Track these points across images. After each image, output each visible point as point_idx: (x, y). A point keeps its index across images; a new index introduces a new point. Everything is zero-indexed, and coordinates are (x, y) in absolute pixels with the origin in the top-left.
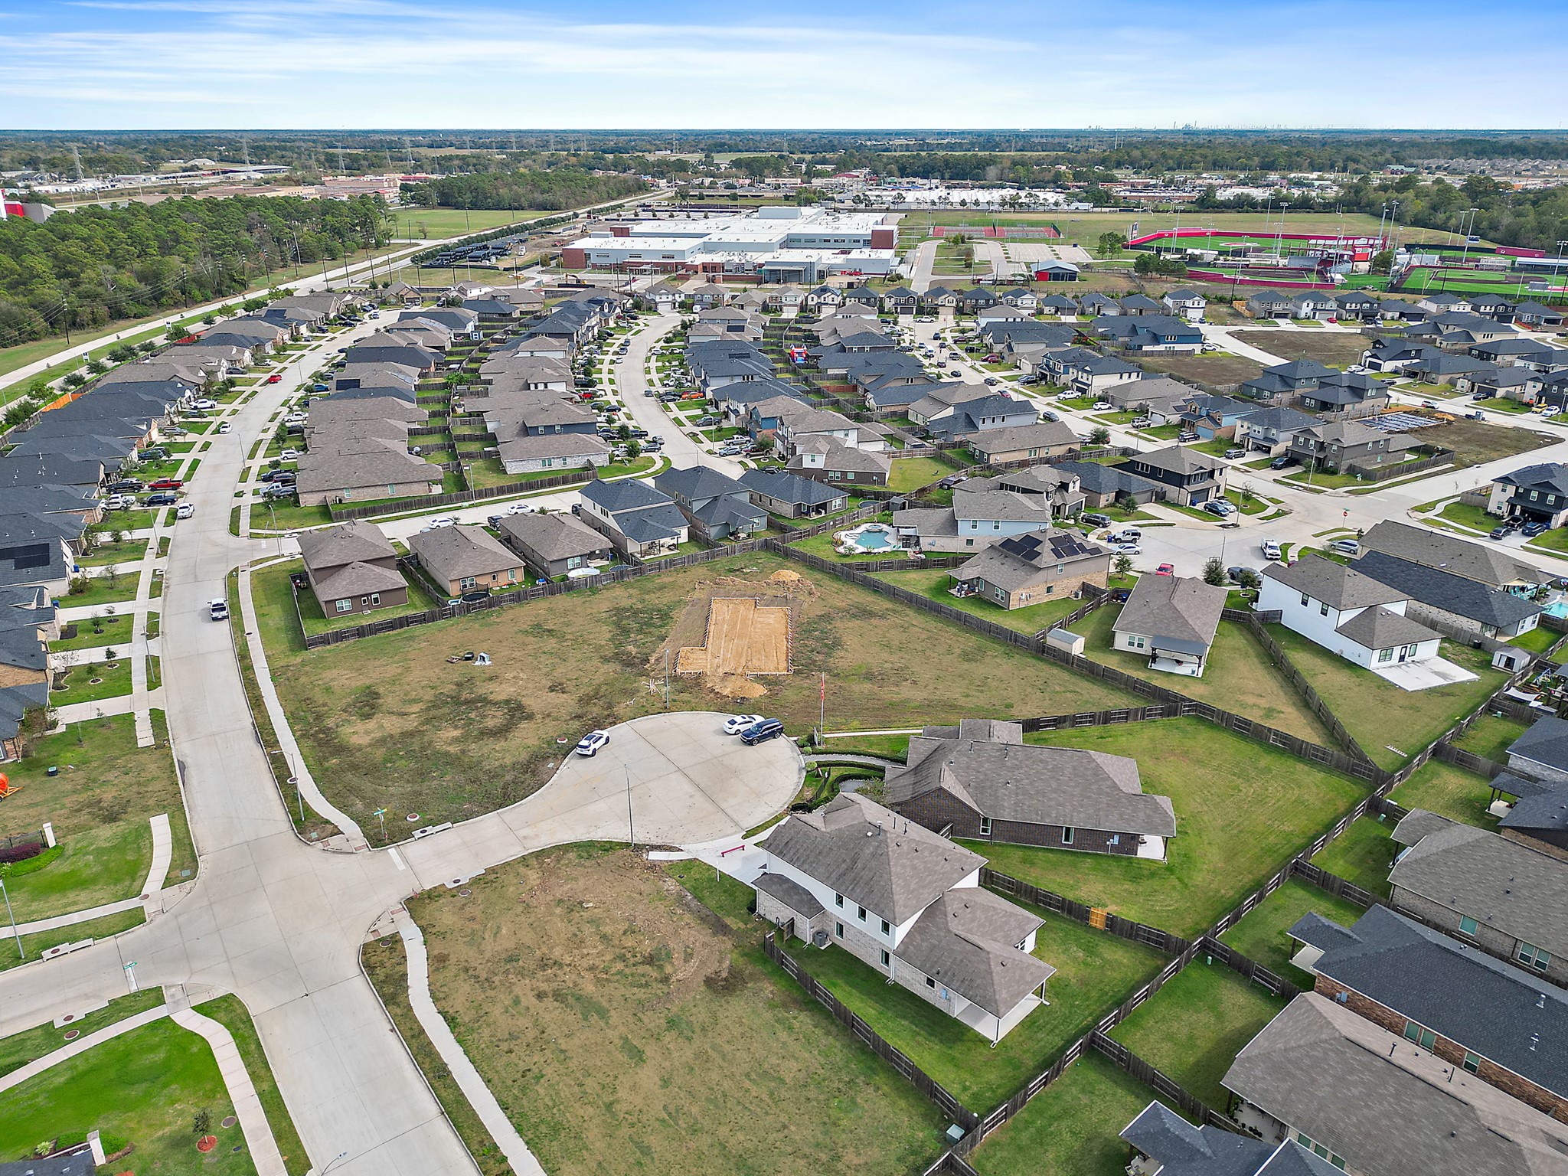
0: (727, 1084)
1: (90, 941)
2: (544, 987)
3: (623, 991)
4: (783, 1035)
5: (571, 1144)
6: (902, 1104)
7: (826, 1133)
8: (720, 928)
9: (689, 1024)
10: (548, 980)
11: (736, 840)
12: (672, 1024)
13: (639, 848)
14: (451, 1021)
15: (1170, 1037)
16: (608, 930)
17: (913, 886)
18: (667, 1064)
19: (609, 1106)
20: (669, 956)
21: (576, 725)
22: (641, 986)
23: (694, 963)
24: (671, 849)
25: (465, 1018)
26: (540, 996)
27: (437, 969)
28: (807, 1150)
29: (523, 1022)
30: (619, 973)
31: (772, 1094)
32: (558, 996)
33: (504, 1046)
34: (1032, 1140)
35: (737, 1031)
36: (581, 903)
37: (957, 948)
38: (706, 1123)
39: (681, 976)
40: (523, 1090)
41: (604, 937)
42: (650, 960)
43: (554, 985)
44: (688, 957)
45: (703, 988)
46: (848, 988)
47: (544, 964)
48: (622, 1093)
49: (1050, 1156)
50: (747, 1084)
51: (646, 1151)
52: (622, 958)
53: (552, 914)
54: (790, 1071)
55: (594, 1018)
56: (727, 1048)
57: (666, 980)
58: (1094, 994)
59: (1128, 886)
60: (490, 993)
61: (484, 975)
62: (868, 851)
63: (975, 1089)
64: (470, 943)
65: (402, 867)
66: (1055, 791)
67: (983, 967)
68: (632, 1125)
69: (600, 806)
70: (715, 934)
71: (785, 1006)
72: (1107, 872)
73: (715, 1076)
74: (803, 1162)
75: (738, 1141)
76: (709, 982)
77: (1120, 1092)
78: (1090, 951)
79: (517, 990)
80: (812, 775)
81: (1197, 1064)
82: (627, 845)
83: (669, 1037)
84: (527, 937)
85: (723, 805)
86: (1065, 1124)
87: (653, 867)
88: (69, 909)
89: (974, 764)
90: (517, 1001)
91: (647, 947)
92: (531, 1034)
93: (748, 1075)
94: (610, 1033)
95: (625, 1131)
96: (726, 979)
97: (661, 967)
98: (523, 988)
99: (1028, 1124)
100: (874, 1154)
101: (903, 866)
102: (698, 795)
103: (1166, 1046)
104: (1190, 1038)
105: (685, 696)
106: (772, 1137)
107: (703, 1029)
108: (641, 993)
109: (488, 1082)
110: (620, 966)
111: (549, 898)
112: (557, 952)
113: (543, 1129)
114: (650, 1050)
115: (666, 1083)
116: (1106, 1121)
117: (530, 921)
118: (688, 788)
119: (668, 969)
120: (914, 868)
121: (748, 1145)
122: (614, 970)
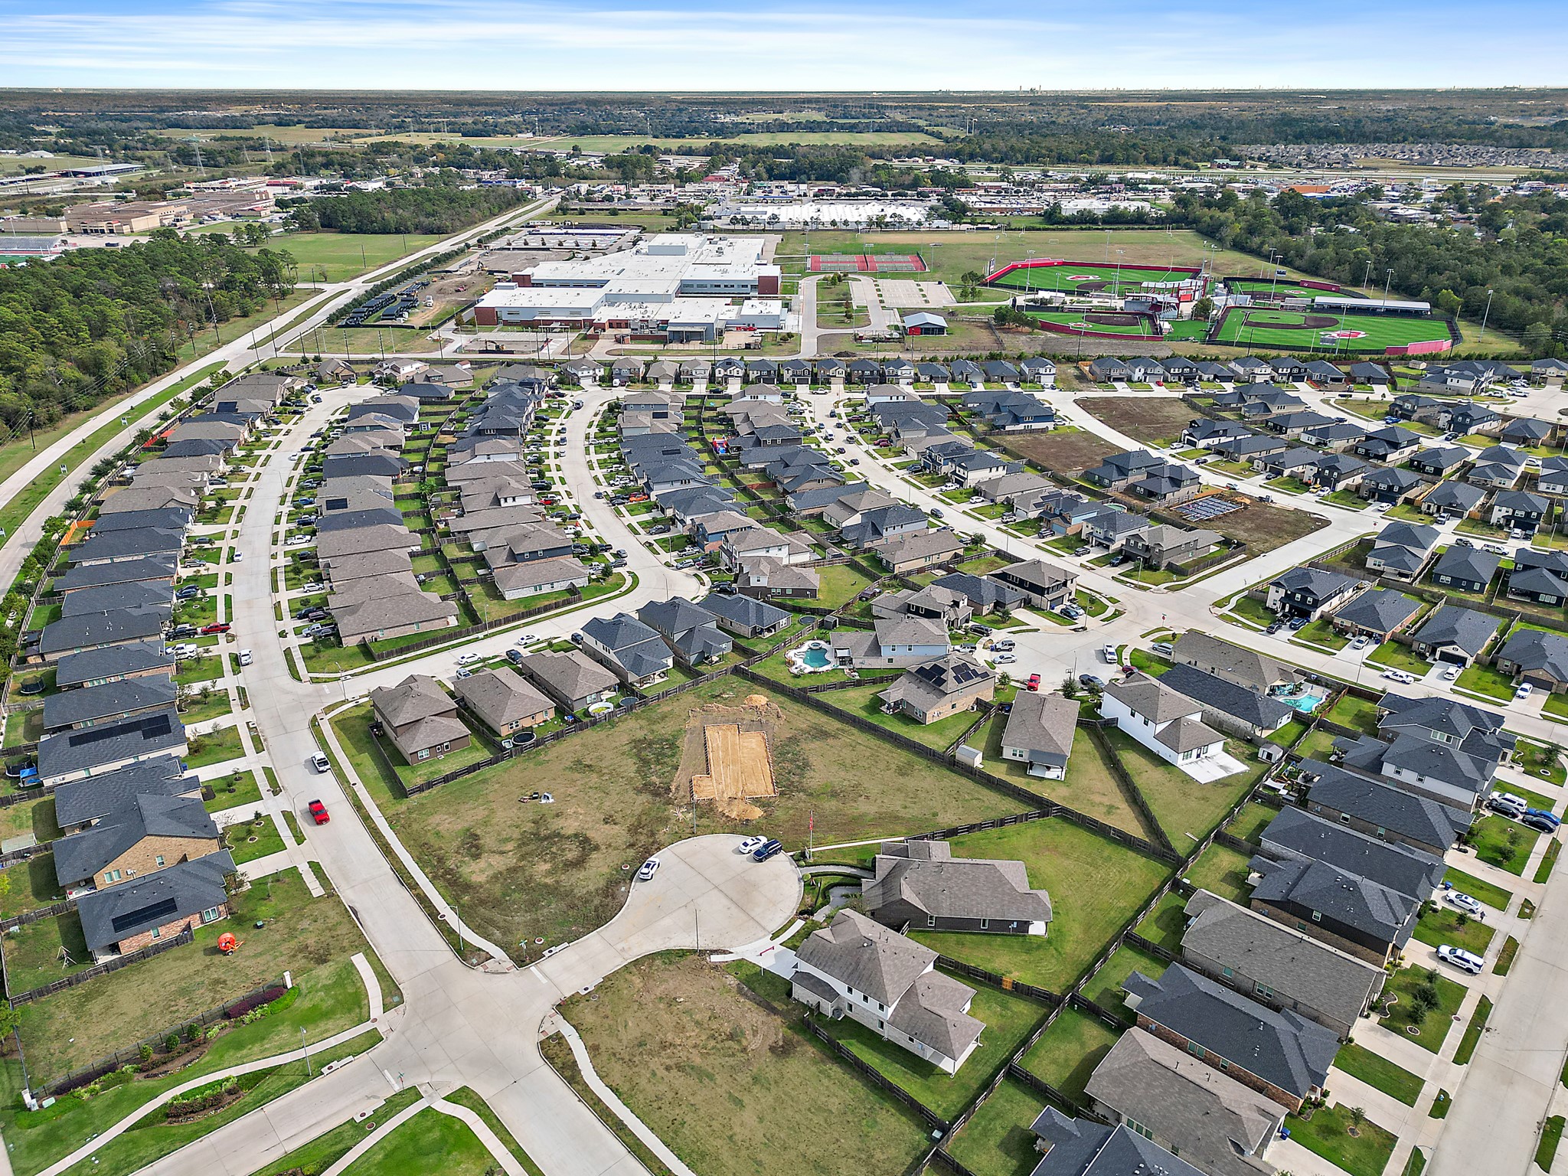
0: (798, 1117)
1: (350, 1058)
2: (668, 1062)
3: (720, 1060)
4: (825, 1081)
5: (714, 1164)
6: (903, 1119)
7: (862, 1142)
8: (773, 1011)
9: (766, 1079)
10: (668, 1058)
11: (766, 942)
12: (756, 1080)
13: (702, 953)
14: (615, 1091)
15: (1054, 1062)
16: (698, 1017)
17: (896, 979)
18: (758, 1107)
19: (731, 1137)
20: (743, 1033)
21: (631, 852)
22: (729, 1056)
23: (760, 1037)
24: (724, 952)
25: (625, 1088)
26: (668, 1068)
27: (595, 1056)
28: (853, 1153)
29: (663, 1088)
30: (713, 1048)
31: (826, 1121)
32: (679, 1067)
33: (655, 1105)
34: (981, 1134)
35: (797, 1081)
36: (675, 999)
37: (926, 1017)
38: (791, 1142)
39: (753, 1047)
40: (676, 1132)
41: (697, 1023)
42: (731, 1037)
43: (674, 1060)
44: (755, 1033)
45: (769, 1054)
46: (861, 1046)
47: (664, 1045)
48: (737, 1129)
49: (991, 1143)
50: (810, 1115)
51: (760, 1163)
52: (713, 1037)
53: (659, 1009)
54: (834, 1104)
55: (706, 1081)
56: (793, 1093)
57: (744, 1050)
58: (1009, 1036)
59: (1025, 957)
60: (636, 1069)
61: (627, 1058)
62: (866, 957)
63: (945, 1105)
64: (611, 1035)
65: (544, 981)
66: (975, 894)
67: (943, 1028)
68: (748, 1149)
69: (667, 922)
70: (768, 1015)
71: (822, 1061)
72: (1010, 947)
73: (790, 1112)
74: (852, 1161)
75: (813, 1152)
76: (772, 1049)
77: (1028, 1099)
78: (1004, 1006)
79: (651, 1065)
80: (809, 885)
81: (1071, 1075)
82: (694, 952)
83: (756, 1089)
84: (648, 1028)
85: (753, 914)
86: (998, 1122)
87: (715, 967)
88: (325, 1035)
89: (921, 878)
90: (654, 1074)
91: (727, 1028)
92: (670, 1095)
93: (809, 1110)
94: (719, 1090)
95: (744, 1153)
96: (782, 1047)
97: (739, 1042)
98: (655, 1063)
99: (977, 1125)
100: (892, 1152)
101: (889, 966)
102: (733, 907)
103: (1053, 1067)
104: (1066, 1060)
105: (704, 821)
106: (831, 1149)
107: (776, 1082)
108: (731, 1061)
109: (652, 1129)
110: (712, 1043)
111: (653, 997)
112: (670, 1037)
113: (694, 1156)
114: (746, 1099)
115: (761, 1120)
116: (1021, 1118)
117: (646, 1014)
118: (725, 902)
119: (745, 1043)
120: (895, 965)
121: (818, 1154)
122: (709, 1047)
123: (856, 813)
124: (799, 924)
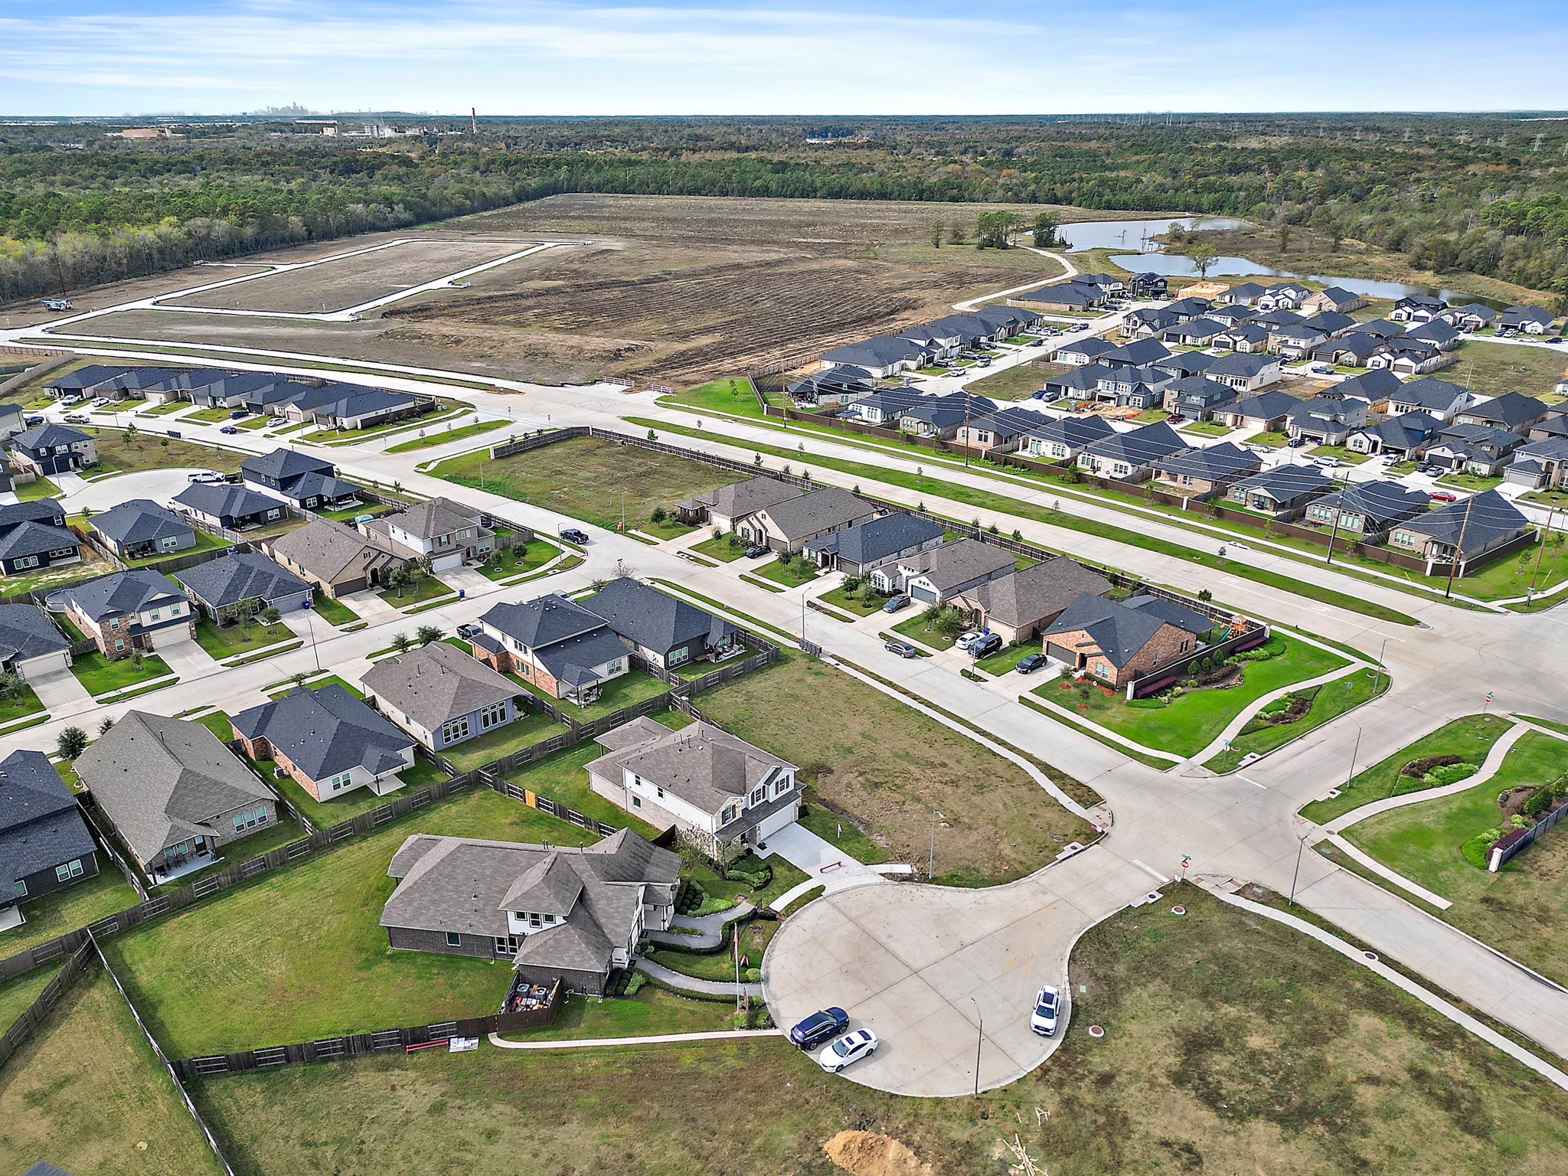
2: (945, 770)
3: (889, 767)
4: (776, 744)
8: (830, 805)
9: (838, 751)
10: (945, 774)
11: (833, 884)
12: (849, 751)
13: (924, 879)
14: (995, 755)
16: (919, 807)
18: (846, 732)
20: (864, 788)
22: (878, 770)
23: (844, 781)
24: (891, 876)
26: (944, 765)
30: (896, 777)
32: (932, 764)
33: (951, 742)
36: (952, 826)
39: (851, 775)
41: (918, 800)
42: (877, 785)
43: (939, 771)
44: (849, 785)
45: (834, 769)
47: (954, 783)
52: (898, 787)
55: (901, 753)
57: (862, 774)
61: (993, 778)
64: (1020, 798)
65: (1137, 862)
69: (989, 925)
73: (816, 728)
80: (753, 961)
82: (936, 881)
83: (849, 745)
85: (851, 926)
87: (902, 859)
90: (959, 762)
91: (883, 793)
92: (937, 746)
94: (887, 746)
96: (818, 773)
97: (867, 780)
98: (960, 770)
102: (883, 939)
107: (828, 748)
108: (876, 765)
111: (980, 830)
117: (985, 815)
118: (893, 945)
123: (610, 1127)
124: (778, 905)
